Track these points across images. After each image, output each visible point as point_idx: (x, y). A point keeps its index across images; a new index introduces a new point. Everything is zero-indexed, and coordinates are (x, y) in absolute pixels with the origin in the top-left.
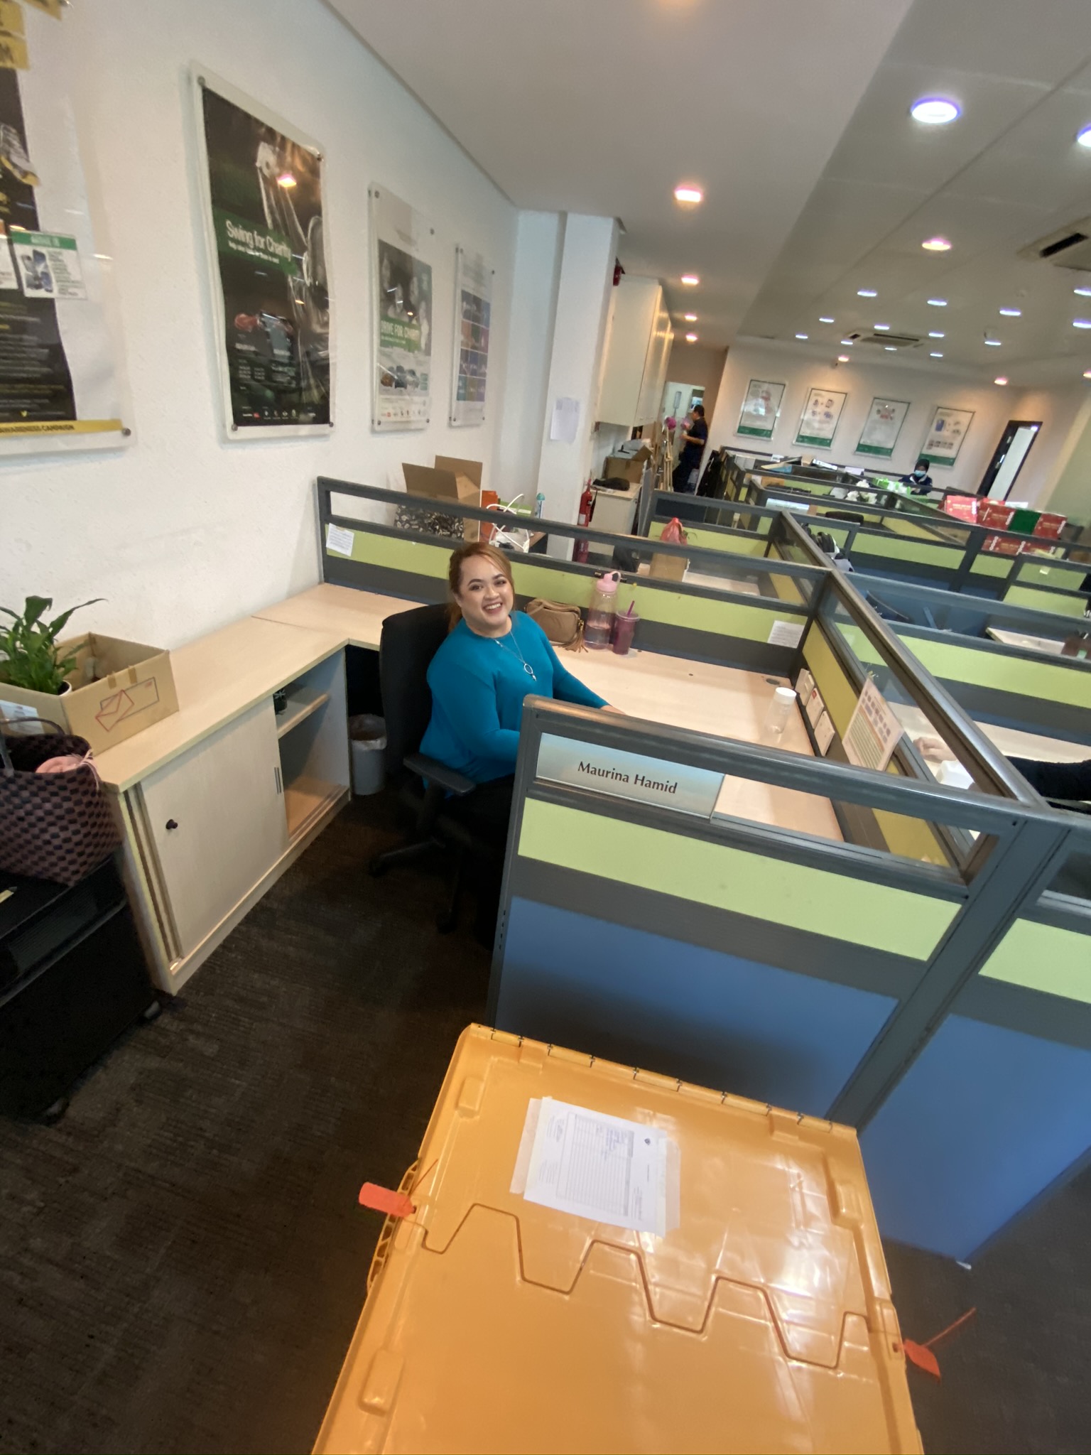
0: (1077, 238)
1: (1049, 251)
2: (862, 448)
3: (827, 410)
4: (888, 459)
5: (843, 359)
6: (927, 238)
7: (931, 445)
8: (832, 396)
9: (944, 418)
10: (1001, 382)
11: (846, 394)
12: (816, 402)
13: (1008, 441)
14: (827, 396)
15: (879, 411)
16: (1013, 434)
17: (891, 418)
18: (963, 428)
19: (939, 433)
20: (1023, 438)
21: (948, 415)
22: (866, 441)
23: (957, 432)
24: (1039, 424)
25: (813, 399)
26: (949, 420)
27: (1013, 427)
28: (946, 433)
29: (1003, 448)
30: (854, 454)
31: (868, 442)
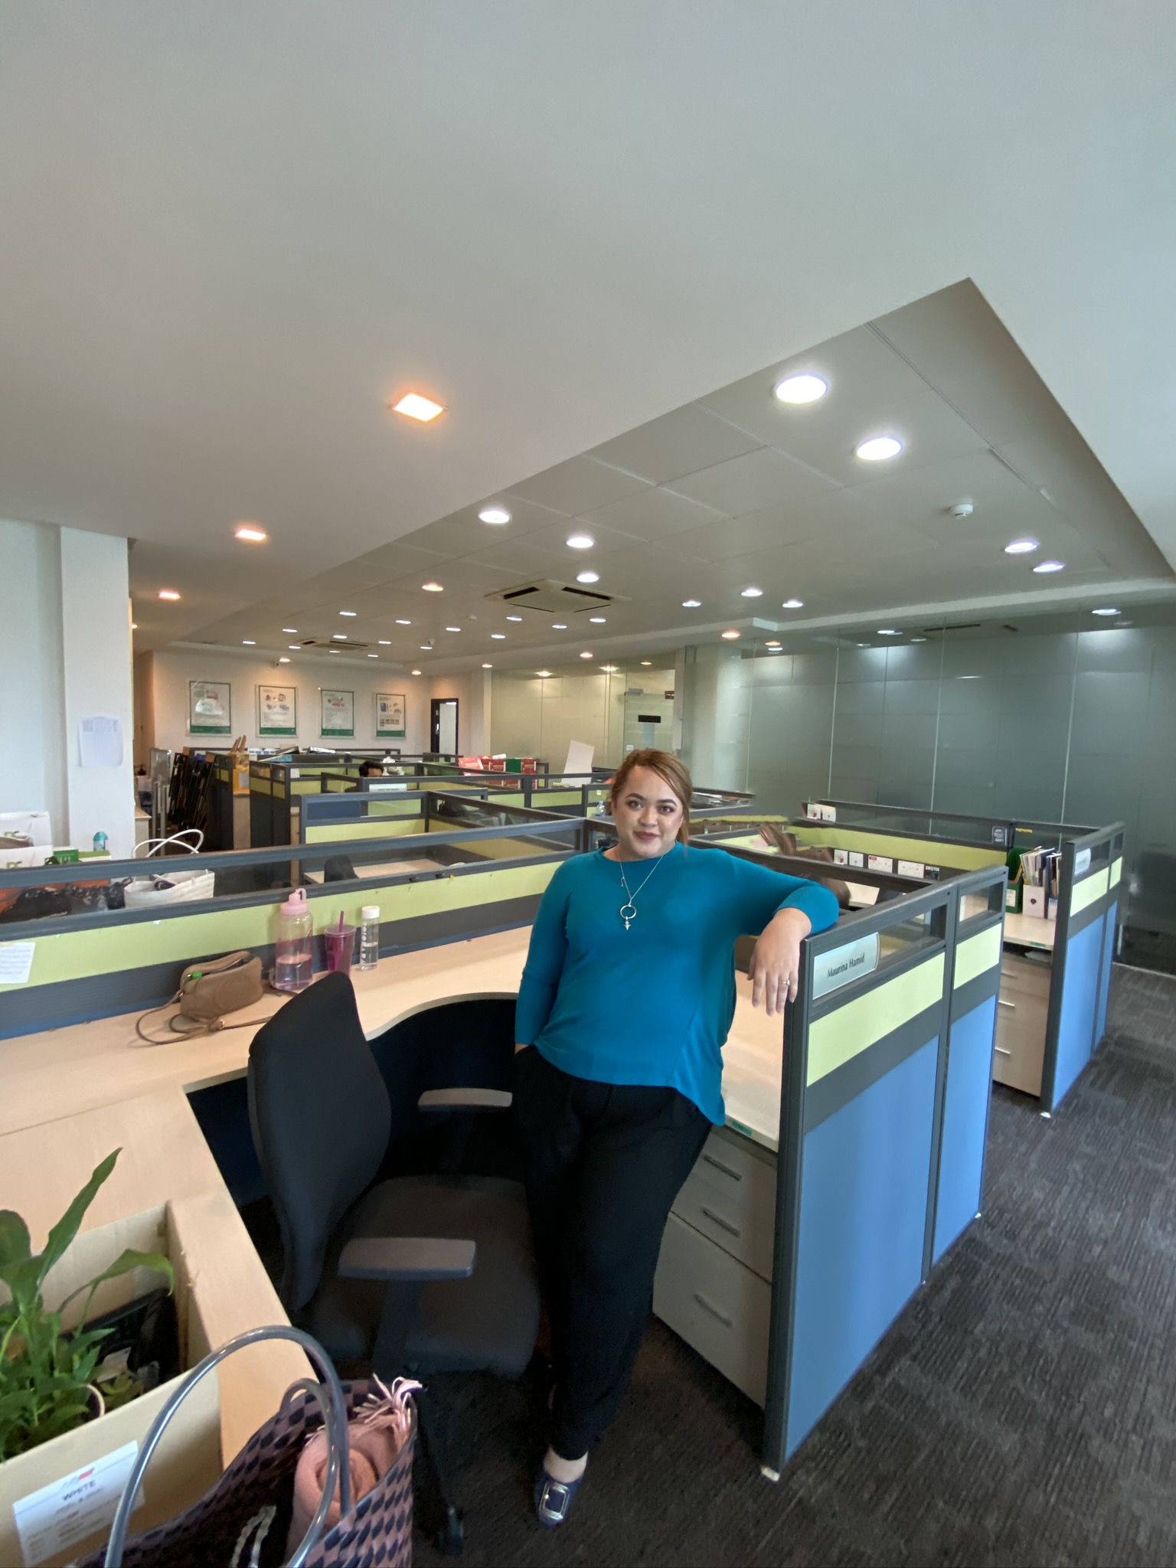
0: (533, 589)
1: (507, 597)
2: (325, 732)
3: (281, 703)
4: (351, 739)
5: (283, 660)
6: (427, 582)
7: (382, 723)
8: (283, 691)
9: (385, 702)
10: (416, 673)
11: (295, 688)
12: (268, 698)
13: (437, 714)
14: (276, 693)
15: (329, 701)
16: (438, 708)
17: (343, 705)
18: (400, 707)
19: (384, 713)
20: (447, 712)
21: (387, 699)
22: (327, 726)
23: (397, 711)
24: (456, 700)
25: (264, 695)
26: (388, 703)
27: (436, 704)
28: (390, 712)
29: (435, 720)
30: (321, 738)
31: (330, 727)
